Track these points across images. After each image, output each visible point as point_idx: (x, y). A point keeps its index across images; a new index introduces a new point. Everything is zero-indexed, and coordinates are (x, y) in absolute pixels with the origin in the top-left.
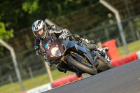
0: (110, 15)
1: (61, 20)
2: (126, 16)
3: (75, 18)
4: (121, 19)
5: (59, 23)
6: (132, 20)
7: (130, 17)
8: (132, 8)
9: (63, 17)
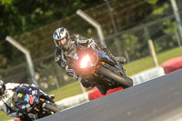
0: (90, 31)
1: (25, 38)
2: (111, 31)
3: (44, 34)
4: (105, 36)
5: (24, 42)
6: (119, 37)
7: (117, 34)
8: (118, 21)
9: (28, 34)
